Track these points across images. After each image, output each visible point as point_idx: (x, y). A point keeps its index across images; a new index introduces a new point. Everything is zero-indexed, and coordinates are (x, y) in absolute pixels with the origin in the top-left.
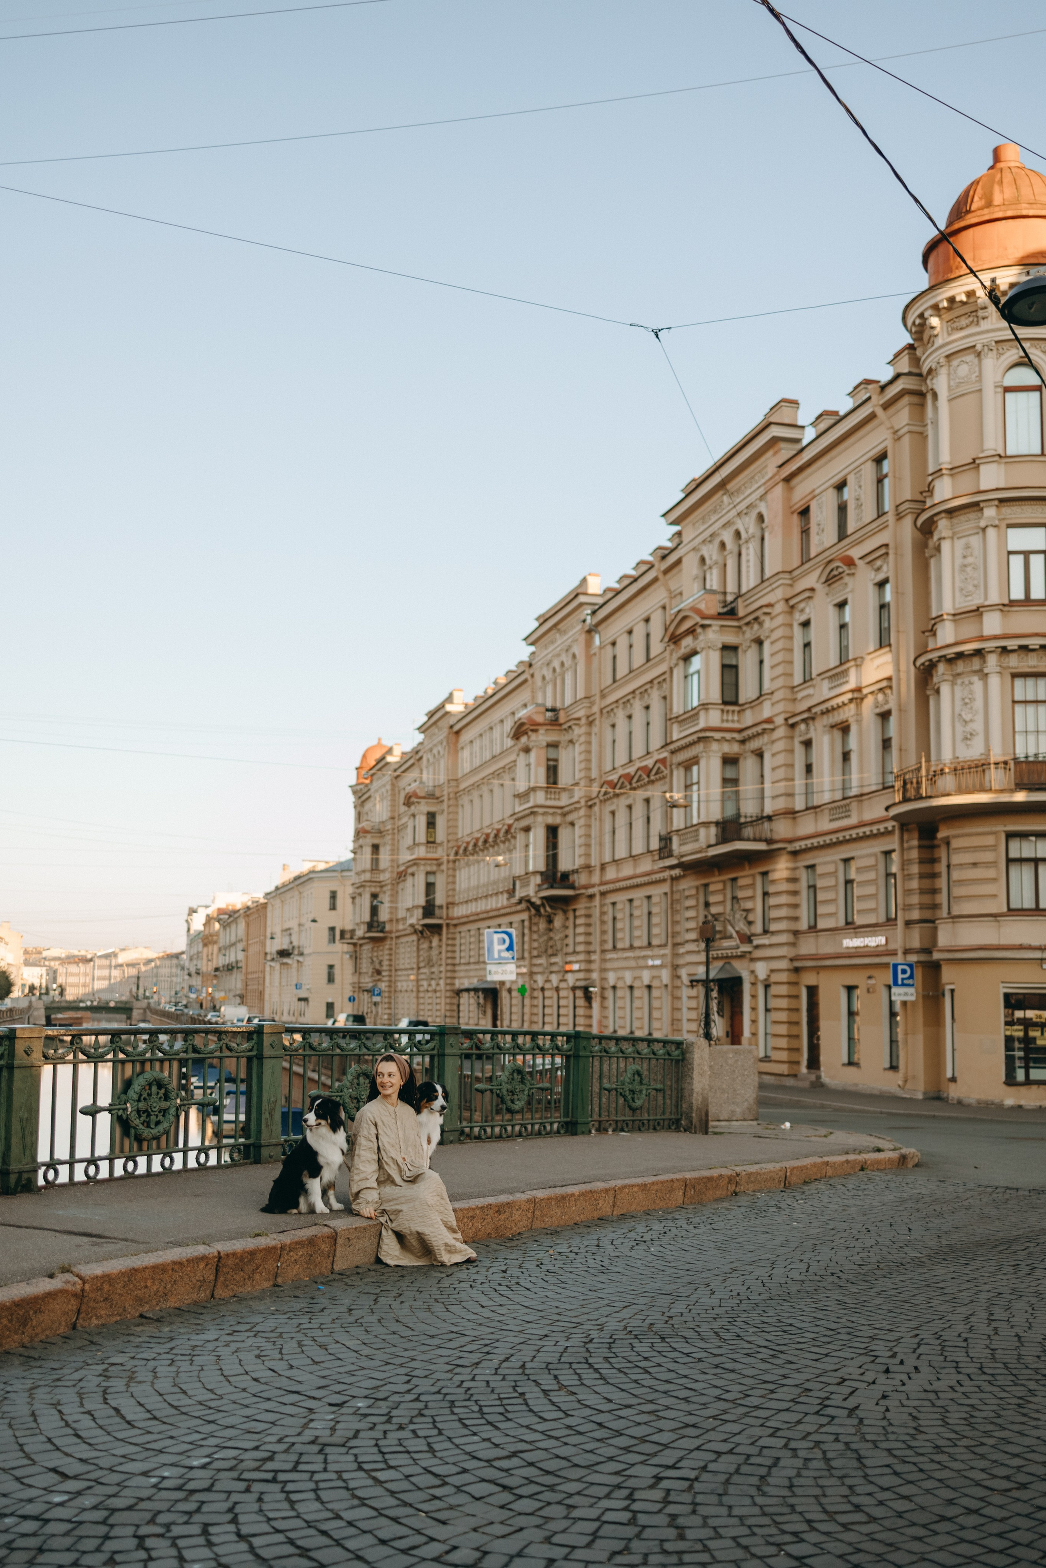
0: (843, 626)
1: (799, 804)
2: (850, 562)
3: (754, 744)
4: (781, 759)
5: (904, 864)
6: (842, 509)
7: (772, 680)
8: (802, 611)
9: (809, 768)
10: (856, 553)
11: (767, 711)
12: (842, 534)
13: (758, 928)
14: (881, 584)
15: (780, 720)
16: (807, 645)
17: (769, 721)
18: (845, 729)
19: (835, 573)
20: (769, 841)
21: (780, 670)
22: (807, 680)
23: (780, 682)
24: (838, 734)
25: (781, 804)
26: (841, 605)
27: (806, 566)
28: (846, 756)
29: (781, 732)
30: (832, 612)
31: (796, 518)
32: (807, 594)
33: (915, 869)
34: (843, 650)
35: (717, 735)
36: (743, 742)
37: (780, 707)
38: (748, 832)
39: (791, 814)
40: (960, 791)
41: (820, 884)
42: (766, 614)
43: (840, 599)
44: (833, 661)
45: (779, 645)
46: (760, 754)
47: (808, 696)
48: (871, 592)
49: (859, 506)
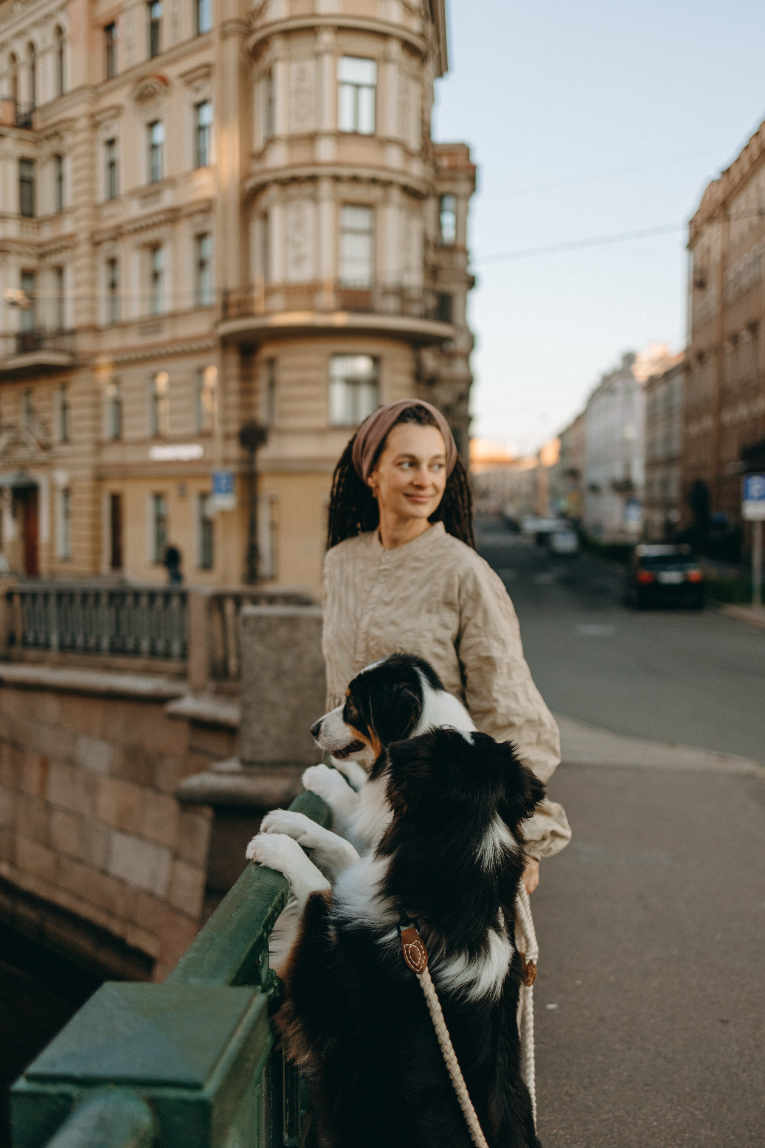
0: (153, 147)
1: (103, 319)
2: (164, 81)
3: (55, 259)
4: (84, 275)
5: (223, 379)
6: (155, 27)
7: (76, 195)
8: (107, 129)
9: (113, 285)
10: (172, 72)
11: (68, 226)
12: (154, 51)
13: (56, 436)
14: (199, 106)
15: (83, 236)
16: (112, 165)
17: (72, 236)
18: (155, 247)
19: (146, 92)
20: (73, 354)
21: (83, 186)
22: (113, 197)
23: (84, 199)
24: (146, 254)
25: (84, 319)
26: (152, 125)
27: (113, 83)
28: (156, 276)
29: (84, 248)
30: (142, 132)
31: (99, 35)
32: (112, 112)
33: (234, 385)
34: (153, 170)
35: (17, 248)
36: (42, 256)
37: (84, 224)
38: (48, 344)
39: (94, 330)
40: (289, 310)
41: (125, 396)
42: (68, 129)
43: (151, 117)
44: (142, 180)
45: (83, 161)
46: (59, 271)
47: (113, 216)
48: (188, 113)
49: (175, 23)
